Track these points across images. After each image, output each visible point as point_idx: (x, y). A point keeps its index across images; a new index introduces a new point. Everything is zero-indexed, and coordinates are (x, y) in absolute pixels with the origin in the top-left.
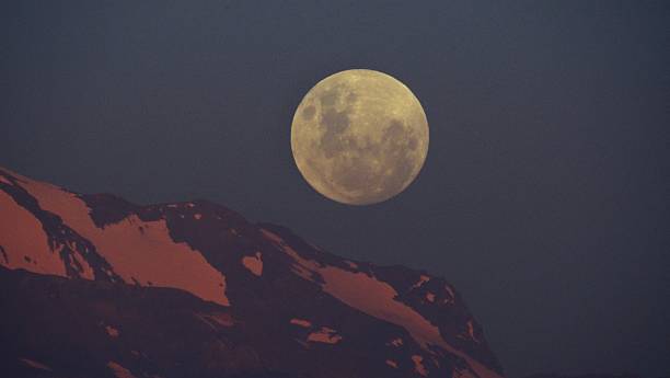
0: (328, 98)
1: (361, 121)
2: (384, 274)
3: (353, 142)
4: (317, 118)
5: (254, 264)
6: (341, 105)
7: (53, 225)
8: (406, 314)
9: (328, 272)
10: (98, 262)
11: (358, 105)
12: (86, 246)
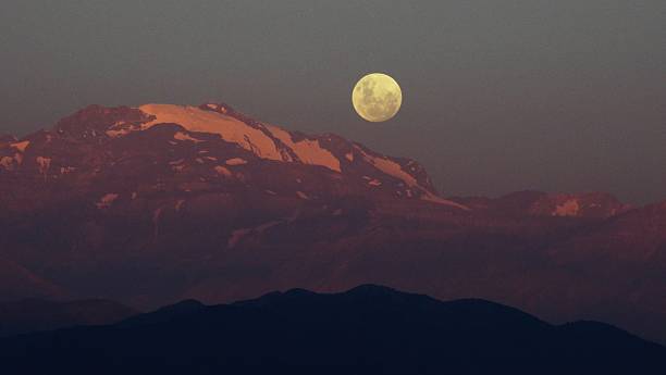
0: (366, 84)
1: (377, 94)
2: (396, 160)
3: (375, 99)
4: (362, 90)
5: (350, 157)
6: (370, 87)
7: (277, 142)
8: (404, 175)
9: (377, 160)
10: (294, 156)
11: (376, 86)
12: (289, 149)
